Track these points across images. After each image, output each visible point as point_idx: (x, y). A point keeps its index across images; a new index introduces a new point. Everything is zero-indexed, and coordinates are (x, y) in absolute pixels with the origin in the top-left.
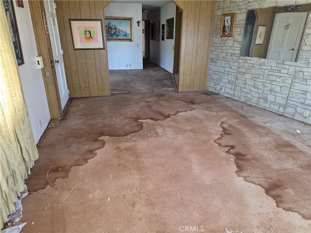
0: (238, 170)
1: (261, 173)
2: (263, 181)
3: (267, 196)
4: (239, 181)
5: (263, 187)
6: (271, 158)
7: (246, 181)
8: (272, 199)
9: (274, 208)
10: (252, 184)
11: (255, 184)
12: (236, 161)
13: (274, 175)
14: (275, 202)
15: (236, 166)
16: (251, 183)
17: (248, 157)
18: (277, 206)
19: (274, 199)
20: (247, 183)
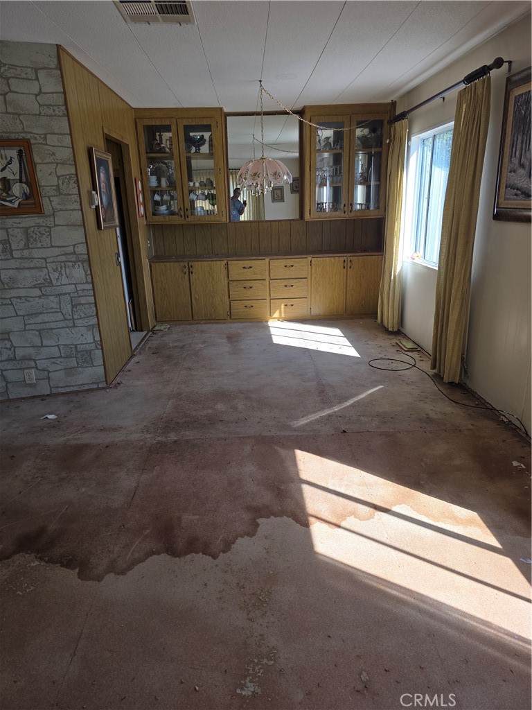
0: (77, 570)
1: (118, 534)
2: (140, 543)
3: (182, 559)
4: (115, 587)
5: (158, 553)
6: (90, 493)
7: (123, 573)
8: (193, 554)
9: (217, 566)
10: (138, 566)
11: (141, 560)
12: (46, 559)
13: (138, 516)
14: (203, 554)
15: (61, 566)
16: (136, 567)
17: (52, 527)
18: (215, 557)
19: (197, 552)
20: (129, 573)
